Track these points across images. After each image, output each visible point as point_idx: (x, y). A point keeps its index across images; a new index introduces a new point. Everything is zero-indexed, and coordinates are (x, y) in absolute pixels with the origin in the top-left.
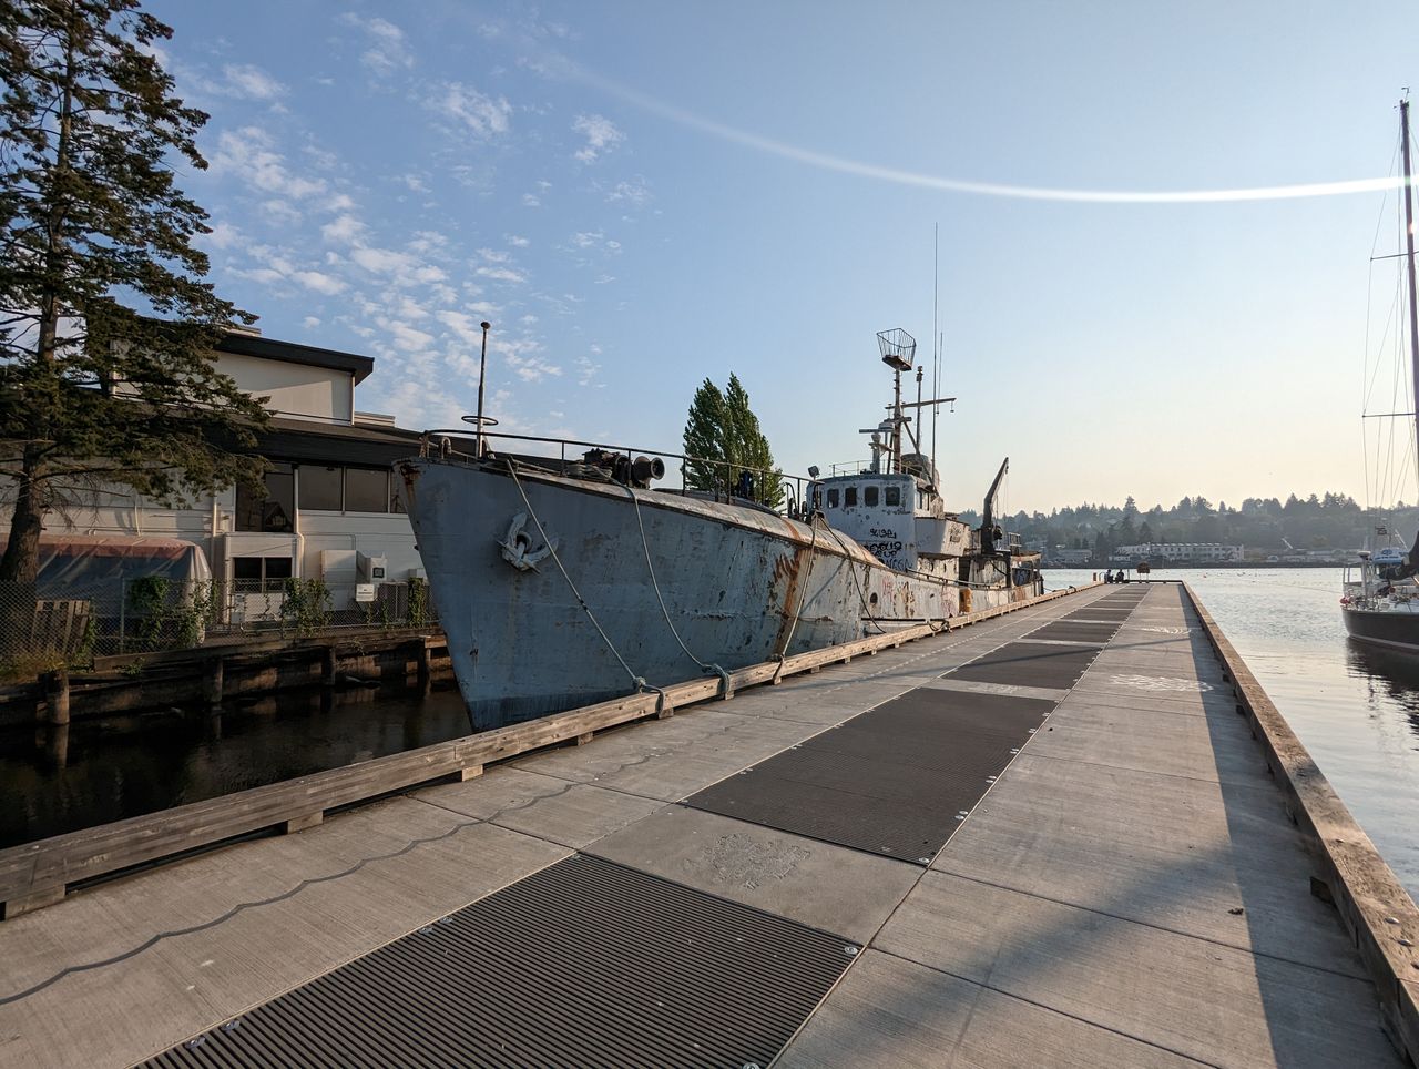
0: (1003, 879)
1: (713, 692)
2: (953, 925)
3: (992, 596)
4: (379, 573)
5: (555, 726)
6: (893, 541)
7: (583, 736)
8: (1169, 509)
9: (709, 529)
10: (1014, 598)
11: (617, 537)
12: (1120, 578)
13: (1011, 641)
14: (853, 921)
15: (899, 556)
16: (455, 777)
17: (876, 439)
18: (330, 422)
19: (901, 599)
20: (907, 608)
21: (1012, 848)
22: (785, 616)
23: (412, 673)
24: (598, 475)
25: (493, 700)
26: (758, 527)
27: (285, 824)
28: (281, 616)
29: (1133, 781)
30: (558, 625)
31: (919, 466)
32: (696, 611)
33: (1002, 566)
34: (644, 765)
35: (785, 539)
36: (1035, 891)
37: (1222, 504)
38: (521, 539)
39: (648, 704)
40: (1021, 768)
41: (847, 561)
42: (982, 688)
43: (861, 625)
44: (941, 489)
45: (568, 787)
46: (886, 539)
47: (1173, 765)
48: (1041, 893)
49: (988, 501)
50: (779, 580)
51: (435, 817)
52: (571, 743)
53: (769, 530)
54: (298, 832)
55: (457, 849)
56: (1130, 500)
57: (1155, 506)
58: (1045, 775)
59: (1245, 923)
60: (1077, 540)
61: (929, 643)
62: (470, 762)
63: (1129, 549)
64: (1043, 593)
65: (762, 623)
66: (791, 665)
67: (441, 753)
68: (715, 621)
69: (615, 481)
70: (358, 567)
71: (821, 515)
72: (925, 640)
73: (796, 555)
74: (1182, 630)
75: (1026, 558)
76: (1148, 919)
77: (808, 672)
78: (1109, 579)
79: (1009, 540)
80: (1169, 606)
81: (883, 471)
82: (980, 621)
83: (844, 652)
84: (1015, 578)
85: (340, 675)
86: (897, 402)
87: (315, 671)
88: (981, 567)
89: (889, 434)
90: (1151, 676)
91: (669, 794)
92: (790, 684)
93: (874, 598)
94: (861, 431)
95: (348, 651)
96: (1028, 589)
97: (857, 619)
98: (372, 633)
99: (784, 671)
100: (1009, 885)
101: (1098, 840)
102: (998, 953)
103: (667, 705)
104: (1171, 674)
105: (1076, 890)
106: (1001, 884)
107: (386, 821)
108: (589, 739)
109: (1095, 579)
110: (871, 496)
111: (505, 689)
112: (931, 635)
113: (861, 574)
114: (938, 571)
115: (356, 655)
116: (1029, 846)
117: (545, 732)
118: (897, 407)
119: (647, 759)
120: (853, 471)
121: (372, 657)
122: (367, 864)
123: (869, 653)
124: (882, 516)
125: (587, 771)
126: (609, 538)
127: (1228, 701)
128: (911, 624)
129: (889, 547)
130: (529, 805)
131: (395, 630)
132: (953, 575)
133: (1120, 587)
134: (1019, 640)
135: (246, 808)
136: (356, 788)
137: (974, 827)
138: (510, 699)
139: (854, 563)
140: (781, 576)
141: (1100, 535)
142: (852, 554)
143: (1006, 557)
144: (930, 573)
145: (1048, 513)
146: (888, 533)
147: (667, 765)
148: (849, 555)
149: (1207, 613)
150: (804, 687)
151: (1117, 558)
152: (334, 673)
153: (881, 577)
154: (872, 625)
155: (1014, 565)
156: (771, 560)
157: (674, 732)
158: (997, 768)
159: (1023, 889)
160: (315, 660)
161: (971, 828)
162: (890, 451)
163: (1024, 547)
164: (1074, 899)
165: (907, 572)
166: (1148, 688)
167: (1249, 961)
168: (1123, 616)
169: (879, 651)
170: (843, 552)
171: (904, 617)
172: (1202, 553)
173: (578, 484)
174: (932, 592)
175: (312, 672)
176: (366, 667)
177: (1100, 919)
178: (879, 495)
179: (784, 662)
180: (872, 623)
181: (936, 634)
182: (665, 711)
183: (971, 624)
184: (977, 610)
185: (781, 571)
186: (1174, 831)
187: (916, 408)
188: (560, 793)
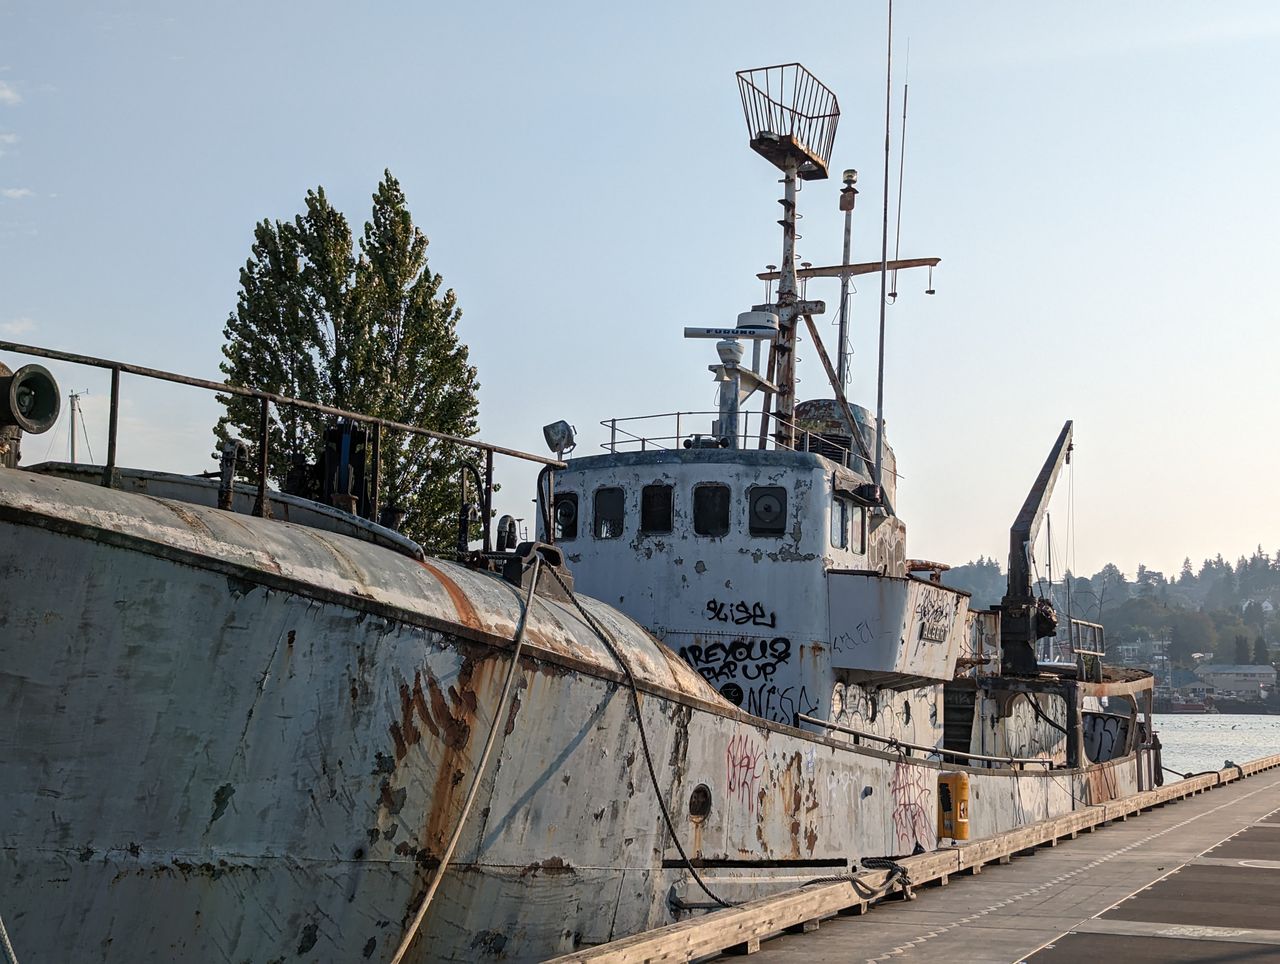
3: (1029, 791)
6: (766, 634)
10: (1085, 796)
13: (1074, 928)
15: (782, 676)
17: (729, 355)
19: (778, 802)
20: (795, 828)
22: (428, 862)
26: (344, 586)
31: (842, 432)
32: (134, 850)
33: (1055, 707)
35: (432, 624)
43: (661, 881)
46: (749, 630)
49: (1021, 535)
50: (412, 750)
53: (381, 596)
60: (1241, 643)
64: (1159, 781)
65: (354, 880)
68: (197, 882)
71: (552, 558)
72: (837, 927)
73: (466, 673)
75: (1118, 688)
79: (1074, 641)
81: (749, 438)
82: (995, 863)
84: (1088, 740)
86: (788, 260)
88: (1004, 712)
89: (766, 345)
93: (701, 802)
94: (690, 333)
96: (1122, 770)
97: (651, 863)
110: (711, 510)
112: (854, 911)
113: (661, 731)
114: (889, 723)
118: (786, 274)
124: (738, 564)
128: (805, 877)
129: (756, 651)
132: (925, 731)
139: (644, 700)
140: (417, 738)
142: (638, 673)
143: (1067, 687)
144: (864, 728)
146: (753, 614)
148: (628, 675)
153: (724, 740)
154: (694, 880)
155: (1089, 704)
156: (384, 689)
162: (768, 392)
163: (1113, 657)
165: (800, 723)
170: (610, 664)
171: (789, 855)
174: (867, 782)
178: (734, 507)
180: (693, 877)
181: (871, 907)
183: (969, 872)
184: (984, 836)
185: (417, 721)
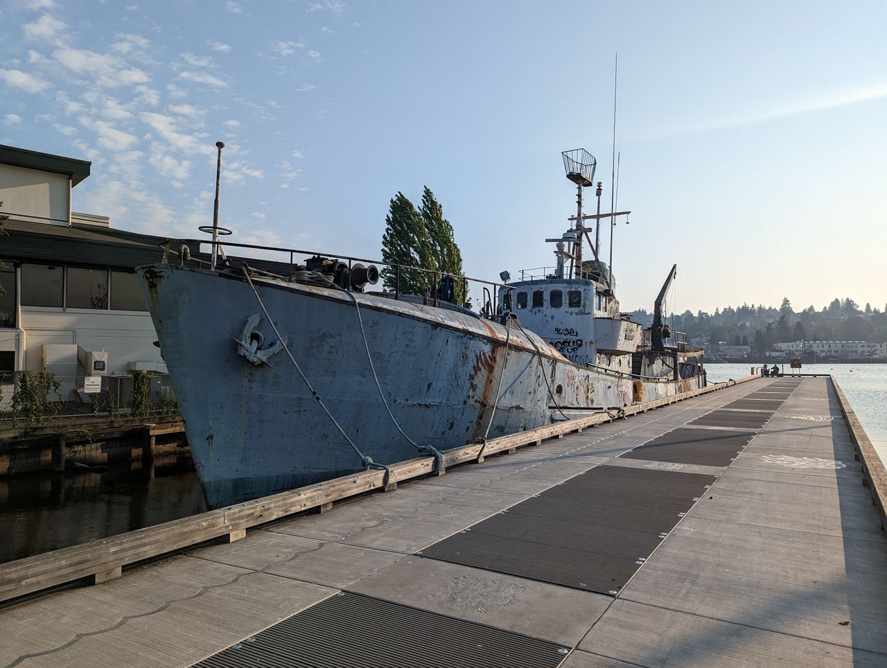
0: (674, 604)
1: (429, 469)
2: (637, 635)
3: (661, 388)
4: (100, 366)
5: (302, 496)
6: (575, 338)
7: (325, 505)
8: (821, 310)
9: (420, 329)
10: (680, 390)
11: (340, 335)
12: (776, 372)
13: (678, 427)
14: (563, 633)
15: (580, 351)
16: (224, 539)
17: (560, 247)
18: (48, 222)
19: (582, 390)
20: (587, 398)
21: (680, 584)
22: (483, 405)
23: (137, 459)
24: (322, 280)
25: (226, 480)
26: (461, 327)
27: (93, 576)
28: (13, 407)
29: (774, 536)
30: (286, 413)
31: (598, 271)
32: (407, 400)
33: (669, 361)
34: (380, 527)
35: (484, 337)
36: (698, 613)
37: (868, 306)
38: (254, 337)
39: (377, 479)
40: (687, 526)
41: (536, 359)
42: (653, 465)
43: (548, 413)
44: (617, 292)
45: (321, 545)
46: (569, 337)
47: (808, 525)
48: (702, 614)
49: (658, 303)
50: (479, 373)
51: (216, 569)
52: (316, 511)
53: (471, 329)
54: (104, 583)
55: (243, 591)
56: (786, 302)
57: (808, 307)
58: (705, 532)
59: (849, 631)
60: (738, 338)
61: (608, 428)
62: (236, 527)
63: (783, 346)
64: (705, 385)
65: (464, 409)
66: (492, 447)
67: (213, 519)
68: (423, 409)
69: (336, 286)
70: (78, 359)
71: (514, 317)
72: (603, 426)
73: (493, 351)
74: (826, 418)
75: (691, 354)
76: (779, 628)
77: (506, 452)
78: (765, 373)
79: (676, 338)
80: (817, 397)
81: (566, 277)
82: (651, 409)
83: (536, 435)
84: (681, 372)
85: (70, 462)
86: (579, 215)
87: (47, 458)
88: (652, 363)
89: (572, 243)
90: (796, 456)
91: (406, 548)
92: (491, 463)
93: (559, 390)
94: (547, 241)
95: (77, 439)
96: (693, 381)
97: (545, 407)
98: (99, 421)
99: (486, 452)
100: (677, 609)
101: (746, 578)
102: (671, 651)
103: (392, 480)
104: (812, 454)
105: (727, 609)
106: (672, 608)
107: (174, 573)
108: (330, 508)
109: (752, 373)
110: (556, 299)
111: (237, 470)
112: (608, 422)
113: (548, 368)
114: (614, 366)
115: (84, 442)
116: (693, 583)
117: (294, 502)
118: (579, 218)
119: (382, 523)
120: (540, 275)
121: (99, 444)
122: (172, 604)
123: (557, 437)
124: (565, 316)
125: (335, 533)
126: (333, 337)
127: (857, 476)
128: (591, 412)
129: (571, 344)
130: (292, 559)
131: (122, 418)
132: (626, 369)
133: (775, 380)
134: (685, 426)
135: (63, 562)
136: (147, 548)
137: (650, 569)
138: (240, 479)
139: (543, 359)
140: (480, 370)
141: (758, 333)
142: (541, 351)
143: (673, 354)
144: (607, 368)
145: (711, 312)
146: (570, 332)
147: (400, 527)
148: (538, 351)
149: (847, 404)
150: (504, 465)
151: (774, 354)
152: (63, 461)
153: (566, 371)
154: (558, 412)
155: (681, 360)
156: (472, 356)
157: (401, 502)
158: (668, 527)
159: (688, 611)
160: (47, 447)
161: (648, 570)
162: (573, 259)
163: (690, 344)
164: (726, 617)
165: (588, 366)
166: (793, 465)
167: (849, 654)
168: (776, 406)
169: (565, 435)
170: (533, 348)
171: (585, 406)
172: (850, 350)
173: (306, 288)
174: (609, 384)
175: (43, 458)
176: (94, 453)
177: (745, 629)
178: (563, 298)
179: (487, 444)
180: (558, 411)
181: (613, 420)
182: (390, 485)
183: (643, 412)
184: (647, 401)
185: (480, 365)
186: (805, 571)
187: (596, 220)
188: (316, 550)
